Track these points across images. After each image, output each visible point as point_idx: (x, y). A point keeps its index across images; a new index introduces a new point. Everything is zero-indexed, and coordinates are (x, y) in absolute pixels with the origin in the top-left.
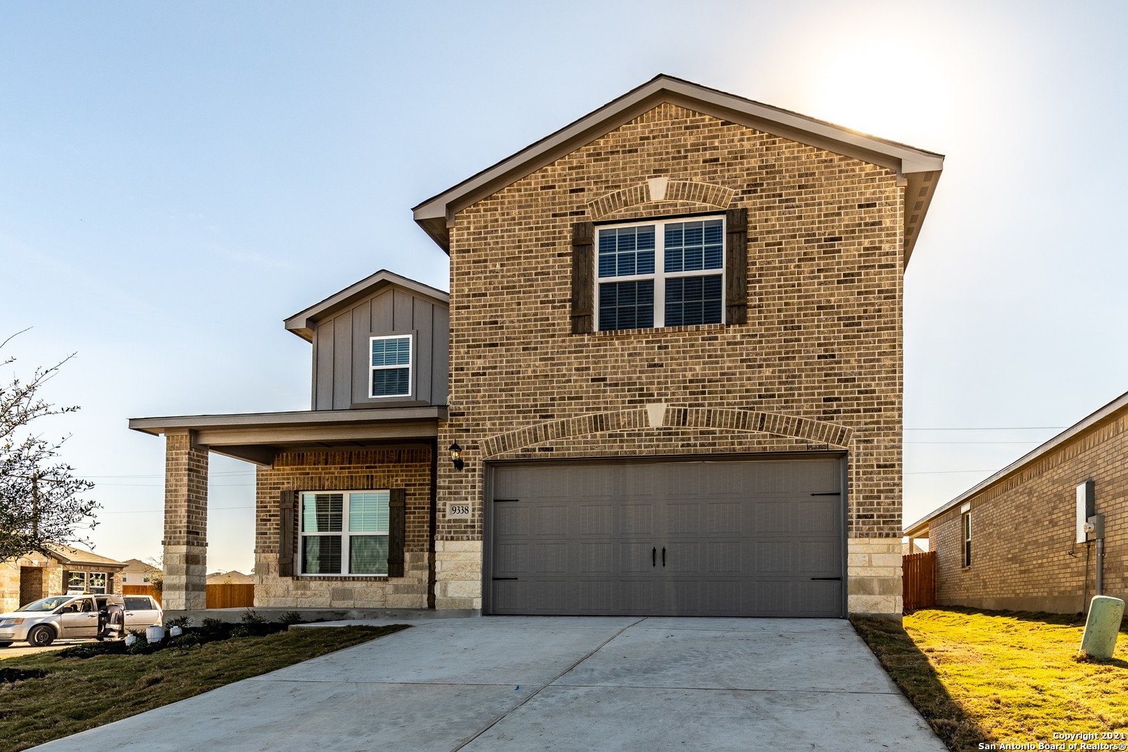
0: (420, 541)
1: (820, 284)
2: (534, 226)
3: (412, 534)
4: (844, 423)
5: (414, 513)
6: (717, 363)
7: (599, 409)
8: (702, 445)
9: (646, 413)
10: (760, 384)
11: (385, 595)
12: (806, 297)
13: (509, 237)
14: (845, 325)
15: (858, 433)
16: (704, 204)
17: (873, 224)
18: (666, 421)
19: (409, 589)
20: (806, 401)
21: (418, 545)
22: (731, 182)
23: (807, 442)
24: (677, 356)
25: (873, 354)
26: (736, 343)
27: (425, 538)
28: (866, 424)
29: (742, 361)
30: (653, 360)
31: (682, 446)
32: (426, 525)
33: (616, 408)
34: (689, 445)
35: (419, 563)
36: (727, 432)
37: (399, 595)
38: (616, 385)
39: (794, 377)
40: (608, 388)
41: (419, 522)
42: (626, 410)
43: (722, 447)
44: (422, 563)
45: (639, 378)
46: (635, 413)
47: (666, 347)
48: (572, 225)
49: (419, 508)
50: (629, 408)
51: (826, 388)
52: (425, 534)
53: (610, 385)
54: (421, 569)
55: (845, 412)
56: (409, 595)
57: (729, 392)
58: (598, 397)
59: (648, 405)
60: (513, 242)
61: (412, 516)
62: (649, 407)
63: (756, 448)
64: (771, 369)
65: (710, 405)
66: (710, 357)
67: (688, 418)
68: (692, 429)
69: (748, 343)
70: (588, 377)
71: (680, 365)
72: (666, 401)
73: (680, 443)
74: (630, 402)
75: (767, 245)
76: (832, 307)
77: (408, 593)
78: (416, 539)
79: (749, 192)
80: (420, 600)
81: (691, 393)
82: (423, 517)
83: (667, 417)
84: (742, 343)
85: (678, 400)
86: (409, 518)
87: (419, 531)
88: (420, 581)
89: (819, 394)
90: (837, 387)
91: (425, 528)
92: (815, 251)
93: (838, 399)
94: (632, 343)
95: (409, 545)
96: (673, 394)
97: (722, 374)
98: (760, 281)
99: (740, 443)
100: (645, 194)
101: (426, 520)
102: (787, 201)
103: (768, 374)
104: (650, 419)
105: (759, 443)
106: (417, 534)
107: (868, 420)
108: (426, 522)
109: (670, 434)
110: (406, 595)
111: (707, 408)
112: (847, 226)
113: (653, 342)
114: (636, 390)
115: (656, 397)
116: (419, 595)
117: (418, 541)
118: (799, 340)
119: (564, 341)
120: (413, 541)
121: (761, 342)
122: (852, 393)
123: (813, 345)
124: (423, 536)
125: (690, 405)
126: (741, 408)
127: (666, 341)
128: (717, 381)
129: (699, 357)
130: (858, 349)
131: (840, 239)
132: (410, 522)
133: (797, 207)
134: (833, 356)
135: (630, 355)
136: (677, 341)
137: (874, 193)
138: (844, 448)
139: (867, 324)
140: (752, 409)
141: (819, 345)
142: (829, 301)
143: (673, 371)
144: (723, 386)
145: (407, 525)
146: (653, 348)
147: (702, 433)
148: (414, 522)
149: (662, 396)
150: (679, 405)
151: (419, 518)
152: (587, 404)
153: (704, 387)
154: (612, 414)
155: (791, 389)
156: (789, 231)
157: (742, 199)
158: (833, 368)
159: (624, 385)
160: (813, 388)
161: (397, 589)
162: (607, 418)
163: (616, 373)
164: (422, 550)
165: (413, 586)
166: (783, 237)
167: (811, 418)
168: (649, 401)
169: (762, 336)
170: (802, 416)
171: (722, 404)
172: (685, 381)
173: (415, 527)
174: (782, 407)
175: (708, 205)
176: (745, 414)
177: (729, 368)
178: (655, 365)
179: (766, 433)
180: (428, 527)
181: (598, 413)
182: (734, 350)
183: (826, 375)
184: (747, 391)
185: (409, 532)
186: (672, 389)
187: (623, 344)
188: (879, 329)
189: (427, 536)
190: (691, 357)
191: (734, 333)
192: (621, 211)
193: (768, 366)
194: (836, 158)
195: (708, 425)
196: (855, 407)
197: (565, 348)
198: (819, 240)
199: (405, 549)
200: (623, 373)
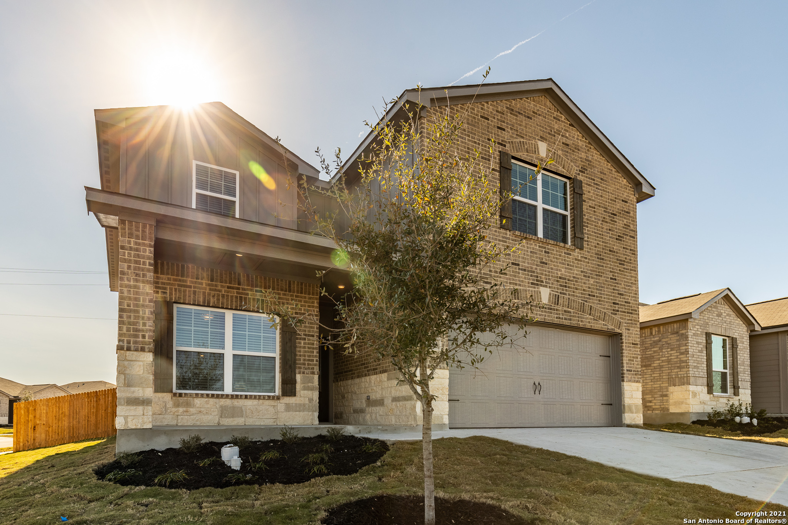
0: (311, 365)
1: (610, 237)
2: (477, 141)
3: (302, 358)
4: (620, 318)
5: (305, 339)
6: (571, 269)
7: (516, 284)
8: (565, 319)
9: (540, 293)
10: (589, 288)
11: (277, 413)
12: (605, 243)
13: (462, 142)
14: (620, 264)
15: (625, 325)
16: (563, 170)
17: (627, 212)
18: (549, 300)
19: (300, 408)
20: (607, 302)
21: (309, 368)
22: (574, 161)
23: (607, 326)
24: (553, 260)
25: (629, 282)
26: (579, 260)
27: (315, 362)
28: (628, 320)
29: (582, 272)
30: (542, 259)
31: (557, 318)
32: (315, 351)
33: (525, 286)
34: (559, 318)
35: (310, 384)
36: (576, 313)
37: (291, 413)
38: (525, 270)
39: (602, 287)
40: (520, 271)
41: (309, 348)
42: (531, 289)
43: (574, 323)
44: (312, 384)
45: (536, 269)
46: (534, 291)
47: (548, 253)
48: (500, 152)
49: (309, 335)
50: (532, 287)
51: (614, 296)
52: (315, 359)
53: (522, 269)
54: (311, 390)
55: (621, 312)
56: (301, 413)
57: (576, 289)
58: (515, 276)
59: (541, 287)
60: (465, 148)
61: (302, 342)
62: (542, 289)
63: (588, 326)
64: (593, 280)
65: (569, 295)
66: (568, 265)
67: (560, 301)
68: (560, 308)
69: (584, 262)
70: (509, 261)
71: (555, 266)
72: (550, 287)
73: (556, 316)
74: (532, 284)
75: (590, 206)
76: (614, 252)
77: (300, 411)
78: (306, 362)
79: (582, 172)
80: (311, 417)
81: (561, 286)
82: (313, 344)
83: (550, 298)
84: (581, 261)
85: (555, 288)
86: (300, 343)
87: (309, 356)
88: (311, 400)
89: (611, 299)
90: (618, 297)
91: (315, 354)
92: (608, 219)
93: (618, 304)
94: (532, 244)
95: (300, 368)
96: (552, 284)
97: (574, 277)
98: (587, 227)
99: (582, 321)
100: (536, 150)
101: (315, 346)
102: (597, 184)
103: (592, 282)
104: (542, 297)
105: (589, 322)
106: (307, 358)
107: (629, 318)
108: (316, 348)
109: (551, 309)
110: (297, 413)
111: (568, 296)
112: (618, 209)
113: (542, 247)
114: (535, 276)
115: (544, 284)
116: (310, 413)
117: (308, 364)
118: (603, 266)
119: (496, 231)
120: (304, 364)
121: (588, 263)
122: (623, 302)
123: (608, 271)
124: (313, 360)
125: (561, 293)
126: (582, 300)
127: (548, 249)
128: (571, 281)
129: (563, 264)
130: (624, 278)
131: (615, 215)
132: (300, 347)
133: (601, 190)
134: (615, 279)
135: (531, 252)
136: (553, 250)
137: (627, 196)
138: (621, 332)
139: (627, 266)
140: (586, 301)
141: (611, 272)
142: (613, 248)
143: (552, 269)
144: (574, 285)
145: (298, 349)
146: (542, 251)
147: (565, 311)
148: (304, 347)
149: (547, 283)
150: (555, 292)
151: (309, 344)
152: (510, 279)
153: (566, 283)
154: (523, 289)
155: (601, 294)
156: (598, 202)
157: (579, 174)
158: (615, 286)
159: (529, 271)
160: (609, 295)
161: (288, 408)
162: (521, 292)
163: (524, 262)
164: (313, 373)
165: (304, 405)
166: (595, 205)
167: (609, 312)
168: (541, 285)
169: (589, 259)
170: (605, 311)
171: (574, 295)
172: (557, 277)
173: (305, 352)
174: (598, 303)
175: (565, 171)
176: (584, 303)
177: (577, 274)
178: (543, 263)
179: (592, 317)
180: (317, 353)
181: (516, 287)
182: (578, 264)
183: (614, 289)
184: (584, 290)
185: (300, 356)
186: (552, 280)
187: (527, 243)
188: (631, 270)
189: (317, 361)
190: (560, 263)
191: (577, 253)
192: (524, 154)
193: (592, 278)
194: (614, 169)
195: (568, 307)
196: (624, 310)
197: (497, 236)
198: (609, 213)
199: (297, 371)
200: (528, 263)
